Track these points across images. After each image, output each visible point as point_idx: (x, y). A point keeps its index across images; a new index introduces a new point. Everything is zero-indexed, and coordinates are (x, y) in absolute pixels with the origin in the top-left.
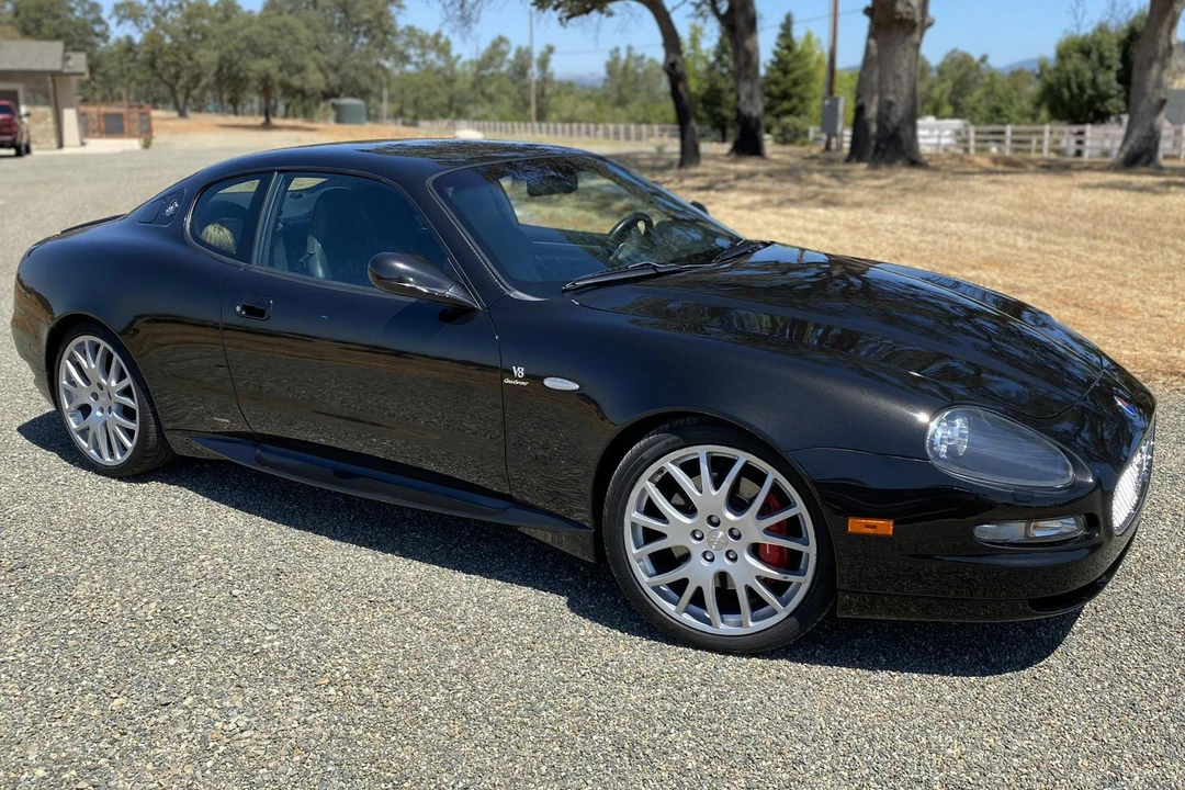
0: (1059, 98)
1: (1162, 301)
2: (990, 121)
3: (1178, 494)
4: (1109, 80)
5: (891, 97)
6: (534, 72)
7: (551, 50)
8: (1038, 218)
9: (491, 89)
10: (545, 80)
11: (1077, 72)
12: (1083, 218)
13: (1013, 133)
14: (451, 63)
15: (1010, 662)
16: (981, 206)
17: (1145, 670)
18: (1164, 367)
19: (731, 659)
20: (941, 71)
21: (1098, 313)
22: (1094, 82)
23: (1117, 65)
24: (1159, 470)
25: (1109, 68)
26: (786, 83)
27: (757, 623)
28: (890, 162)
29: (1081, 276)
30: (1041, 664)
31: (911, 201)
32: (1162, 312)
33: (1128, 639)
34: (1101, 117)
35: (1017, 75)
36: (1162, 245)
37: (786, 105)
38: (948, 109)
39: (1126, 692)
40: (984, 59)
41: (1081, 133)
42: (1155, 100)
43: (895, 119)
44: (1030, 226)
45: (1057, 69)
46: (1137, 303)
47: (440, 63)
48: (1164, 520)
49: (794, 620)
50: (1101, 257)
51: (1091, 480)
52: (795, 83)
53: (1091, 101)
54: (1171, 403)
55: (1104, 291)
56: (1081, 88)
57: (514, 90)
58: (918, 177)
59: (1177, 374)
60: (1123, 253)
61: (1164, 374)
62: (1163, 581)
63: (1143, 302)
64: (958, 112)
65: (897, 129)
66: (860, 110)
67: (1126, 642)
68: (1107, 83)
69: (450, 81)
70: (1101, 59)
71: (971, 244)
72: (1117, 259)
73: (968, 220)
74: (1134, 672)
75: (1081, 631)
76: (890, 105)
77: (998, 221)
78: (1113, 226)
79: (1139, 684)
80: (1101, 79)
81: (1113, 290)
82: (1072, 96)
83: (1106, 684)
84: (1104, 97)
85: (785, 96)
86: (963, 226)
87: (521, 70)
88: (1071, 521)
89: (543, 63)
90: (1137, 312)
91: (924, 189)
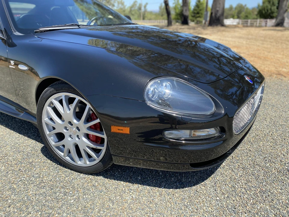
0: (262, 13)
1: (279, 56)
2: (245, 19)
3: (274, 112)
4: (274, 8)
5: (218, 9)
6: (143, 9)
7: (147, 4)
8: (250, 37)
9: (133, 13)
10: (145, 11)
11: (267, 7)
12: (262, 37)
13: (251, 21)
14: (125, 7)
15: (190, 181)
16: (237, 34)
17: (245, 189)
18: (277, 72)
19: (82, 175)
20: (236, 8)
21: (261, 59)
22: (271, 9)
23: (277, 5)
24: (268, 103)
25: (274, 5)
26: (198, 10)
27: (91, 163)
28: (217, 25)
29: (258, 50)
30: (202, 183)
31: (219, 33)
32: (279, 59)
33: (242, 172)
34: (272, 18)
35: (253, 9)
36: (282, 43)
37: (198, 15)
38: (236, 17)
39: (234, 200)
40: (245, 5)
41: (267, 21)
42: (285, 10)
43: (218, 15)
44: (248, 39)
45: (262, 6)
46: (273, 57)
47: (122, 7)
48: (267, 121)
49: (101, 163)
50: (265, 46)
51: (223, 112)
52: (200, 10)
53: (270, 13)
54: (276, 83)
55: (264, 54)
56: (268, 10)
57: (138, 13)
58: (223, 28)
59: (280, 74)
60: (271, 45)
61: (276, 74)
62: (261, 145)
63: (274, 56)
64: (238, 17)
65: (219, 17)
66: (212, 14)
67: (240, 173)
68: (274, 9)
69: (124, 11)
70: (273, 3)
71: (231, 43)
72: (269, 46)
73: (232, 37)
74: (240, 189)
75: (223, 168)
76: (218, 11)
77: (240, 38)
78: (269, 38)
79: (240, 196)
80: (273, 8)
81: (266, 53)
82: (265, 13)
83: (226, 196)
84: (272, 13)
85: (198, 13)
86: (230, 39)
87: (140, 9)
88: (213, 129)
89: (145, 7)
90: (272, 59)
91: (223, 31)
